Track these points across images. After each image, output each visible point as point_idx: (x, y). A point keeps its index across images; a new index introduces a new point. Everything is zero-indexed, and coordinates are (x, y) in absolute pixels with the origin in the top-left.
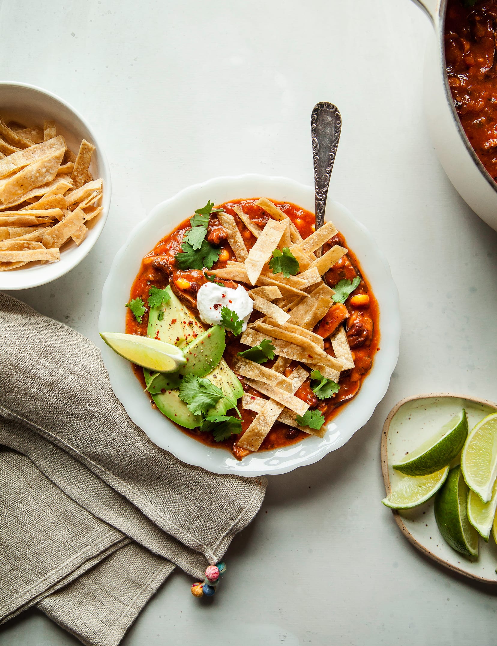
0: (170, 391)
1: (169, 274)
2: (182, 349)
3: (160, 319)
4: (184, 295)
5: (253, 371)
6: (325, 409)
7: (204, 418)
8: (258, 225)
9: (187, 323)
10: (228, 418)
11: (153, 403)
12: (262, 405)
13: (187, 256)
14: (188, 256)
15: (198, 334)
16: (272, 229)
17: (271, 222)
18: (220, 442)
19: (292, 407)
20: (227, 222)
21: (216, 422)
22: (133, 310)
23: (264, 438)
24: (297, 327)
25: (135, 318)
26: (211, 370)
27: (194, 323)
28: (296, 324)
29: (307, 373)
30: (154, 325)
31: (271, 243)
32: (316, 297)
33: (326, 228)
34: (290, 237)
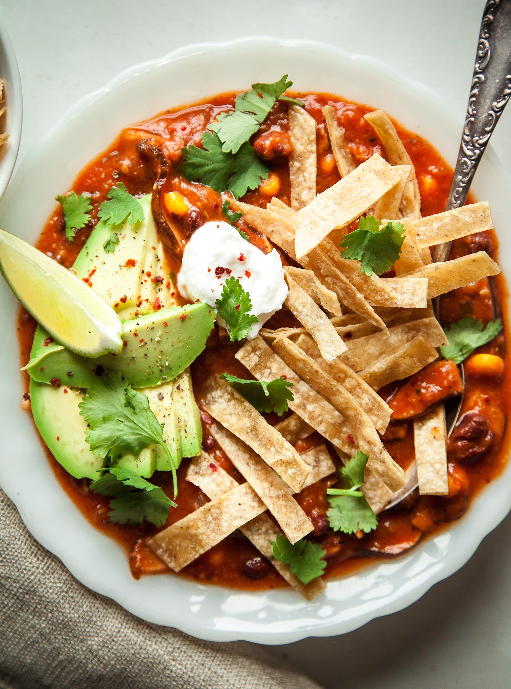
0: (68, 390)
1: (159, 175)
2: (123, 322)
3: (108, 248)
4: (169, 224)
5: (240, 419)
6: (336, 550)
7: (108, 466)
8: (353, 156)
9: (153, 277)
10: (150, 487)
11: (27, 397)
12: (223, 488)
13: (204, 157)
14: (207, 159)
15: (163, 306)
16: (373, 172)
17: (376, 159)
18: (117, 524)
19: (281, 516)
20: (302, 127)
21: (126, 483)
22: (66, 211)
23: (202, 552)
24: (351, 372)
25: (62, 228)
26: (159, 383)
27: (165, 282)
28: (353, 367)
29: (333, 466)
30: (92, 254)
31: (362, 197)
32: (410, 335)
33: (473, 211)
34: (399, 201)
